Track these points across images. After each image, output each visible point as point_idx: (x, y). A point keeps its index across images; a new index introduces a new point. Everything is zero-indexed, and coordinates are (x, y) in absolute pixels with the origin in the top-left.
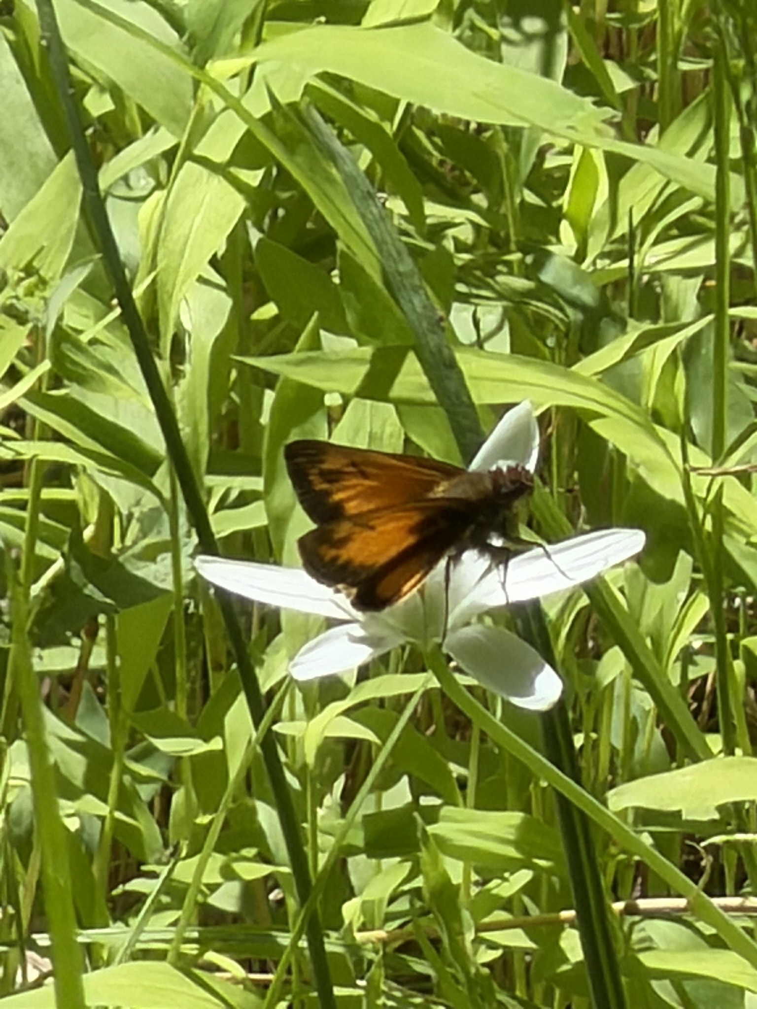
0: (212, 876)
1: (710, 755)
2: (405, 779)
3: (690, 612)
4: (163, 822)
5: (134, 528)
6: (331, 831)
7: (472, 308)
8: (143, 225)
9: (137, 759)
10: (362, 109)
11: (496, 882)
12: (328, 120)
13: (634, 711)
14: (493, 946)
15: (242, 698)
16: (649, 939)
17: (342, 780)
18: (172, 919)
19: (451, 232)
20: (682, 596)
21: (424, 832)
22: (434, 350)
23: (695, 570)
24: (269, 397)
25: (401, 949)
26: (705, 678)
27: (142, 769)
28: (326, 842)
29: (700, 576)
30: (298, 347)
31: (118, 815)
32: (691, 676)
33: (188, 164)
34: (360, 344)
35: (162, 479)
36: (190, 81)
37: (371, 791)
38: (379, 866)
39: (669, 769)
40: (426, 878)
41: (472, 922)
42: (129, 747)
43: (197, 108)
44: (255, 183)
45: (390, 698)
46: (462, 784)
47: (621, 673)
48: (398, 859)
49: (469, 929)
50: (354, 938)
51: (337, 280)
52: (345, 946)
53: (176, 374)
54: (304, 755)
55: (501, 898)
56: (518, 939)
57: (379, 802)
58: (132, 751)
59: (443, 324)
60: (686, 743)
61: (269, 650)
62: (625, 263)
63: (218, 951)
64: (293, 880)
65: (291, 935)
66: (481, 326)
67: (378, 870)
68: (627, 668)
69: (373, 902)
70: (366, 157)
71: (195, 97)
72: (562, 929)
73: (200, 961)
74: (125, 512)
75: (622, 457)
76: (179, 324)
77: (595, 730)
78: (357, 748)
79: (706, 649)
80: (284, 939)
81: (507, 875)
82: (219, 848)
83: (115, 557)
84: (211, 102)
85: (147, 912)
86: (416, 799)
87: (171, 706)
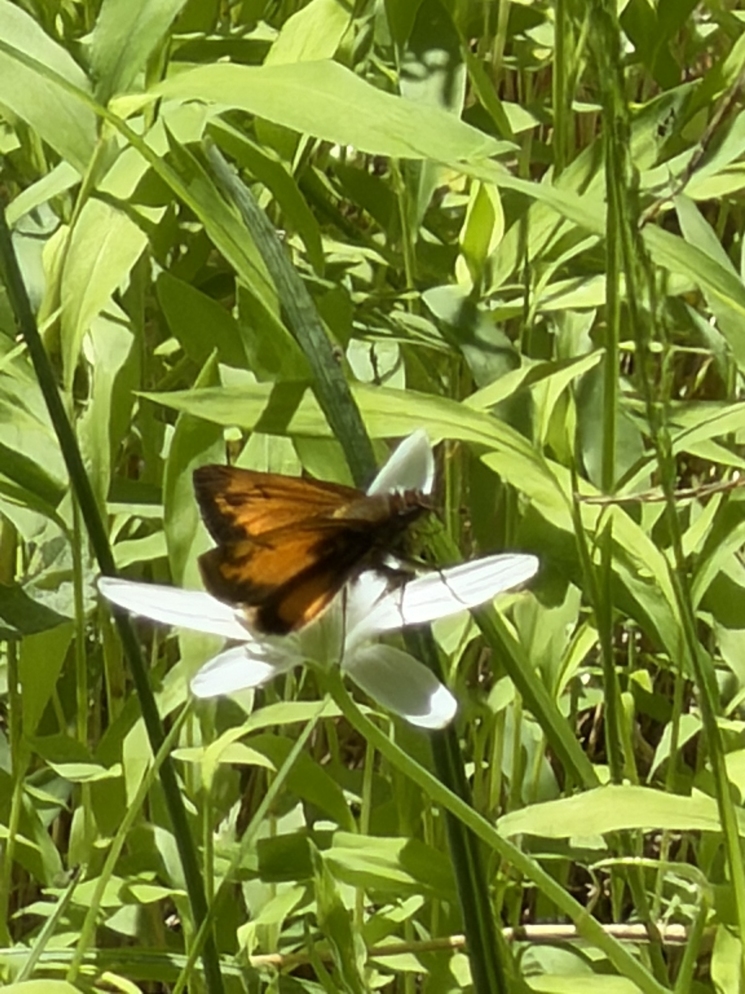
0: (110, 899)
1: (597, 784)
2: (300, 806)
3: (579, 642)
4: (63, 845)
5: (37, 559)
6: (227, 854)
7: (369, 345)
8: (47, 262)
9: (37, 784)
10: (263, 149)
11: (389, 907)
12: (229, 160)
13: (524, 740)
14: (384, 971)
15: (141, 724)
16: (537, 965)
17: (238, 806)
18: (73, 940)
19: (350, 270)
20: (571, 627)
21: (319, 858)
22: (331, 384)
23: (584, 603)
24: (170, 431)
25: (295, 973)
26: (592, 711)
27: (41, 794)
28: (222, 865)
29: (589, 610)
30: (197, 382)
31: (19, 838)
32: (581, 708)
33: (91, 200)
34: (259, 380)
35: (65, 508)
36: (94, 116)
37: (265, 816)
38: (274, 890)
39: (557, 797)
40: (319, 902)
41: (364, 947)
42: (29, 772)
43: (100, 143)
44: (157, 220)
45: (286, 725)
46: (356, 811)
47: (511, 704)
48: (294, 883)
49: (361, 953)
50: (249, 963)
51: (236, 316)
52: (241, 969)
53: (79, 408)
54: (202, 782)
55: (392, 922)
56: (408, 963)
57: (274, 827)
58: (32, 777)
59: (339, 359)
60: (575, 772)
61: (168, 676)
62: (519, 302)
63: (115, 972)
64: (189, 902)
65: (186, 957)
66: (379, 362)
67: (274, 894)
68: (517, 697)
69: (268, 926)
70: (265, 197)
71: (99, 132)
72: (452, 955)
73: (98, 981)
74: (27, 540)
75: (515, 492)
76: (81, 358)
77: (486, 760)
78: (252, 775)
79: (596, 681)
80: (180, 961)
81: (399, 900)
82: (117, 872)
83: (18, 586)
84: (115, 138)
85: (47, 932)
86: (310, 824)
87: (71, 732)
